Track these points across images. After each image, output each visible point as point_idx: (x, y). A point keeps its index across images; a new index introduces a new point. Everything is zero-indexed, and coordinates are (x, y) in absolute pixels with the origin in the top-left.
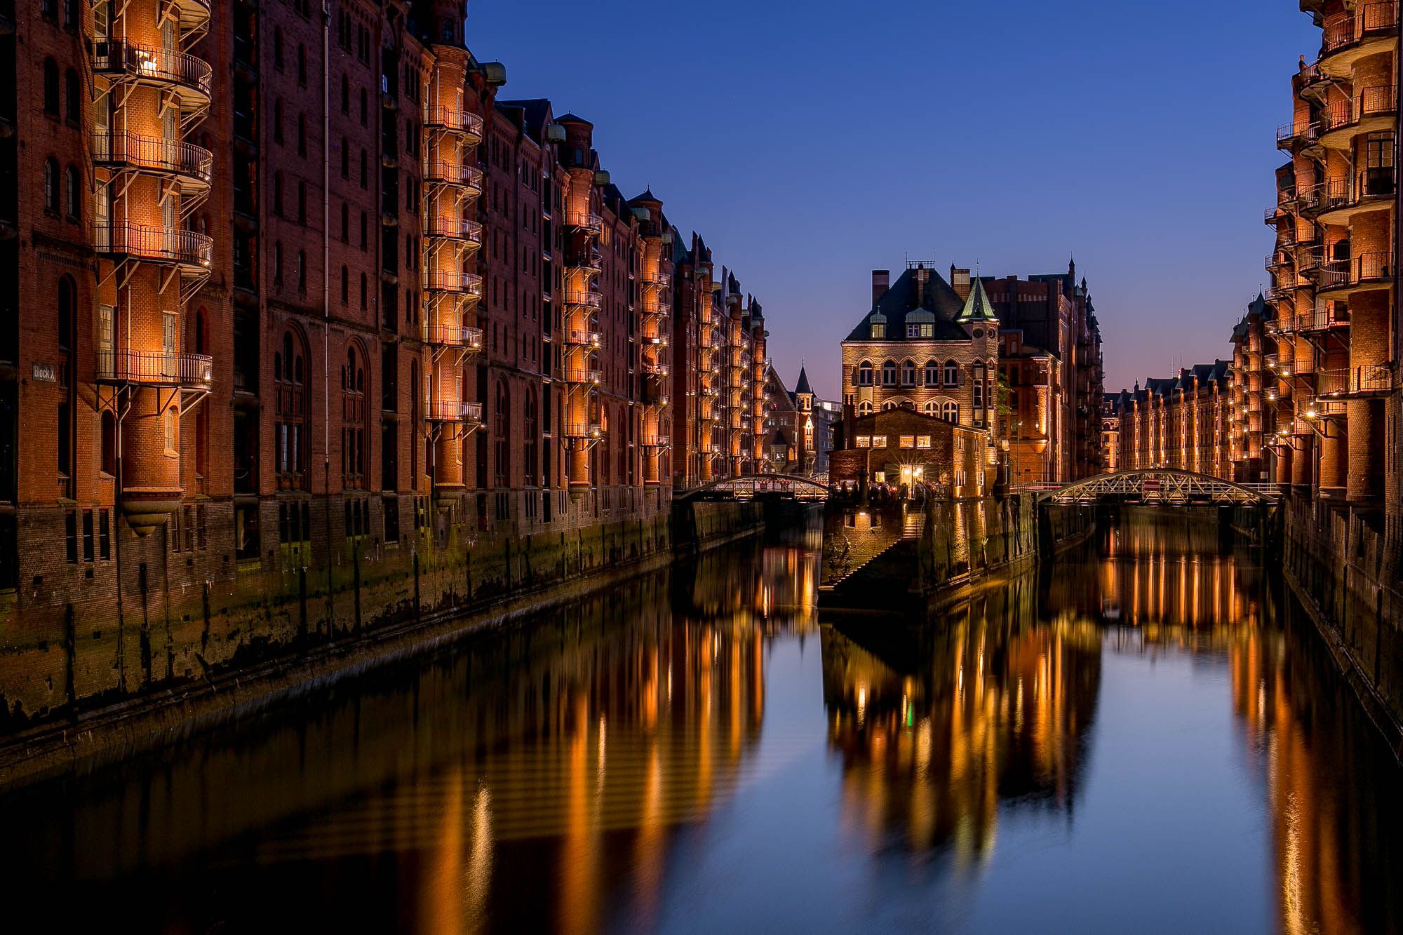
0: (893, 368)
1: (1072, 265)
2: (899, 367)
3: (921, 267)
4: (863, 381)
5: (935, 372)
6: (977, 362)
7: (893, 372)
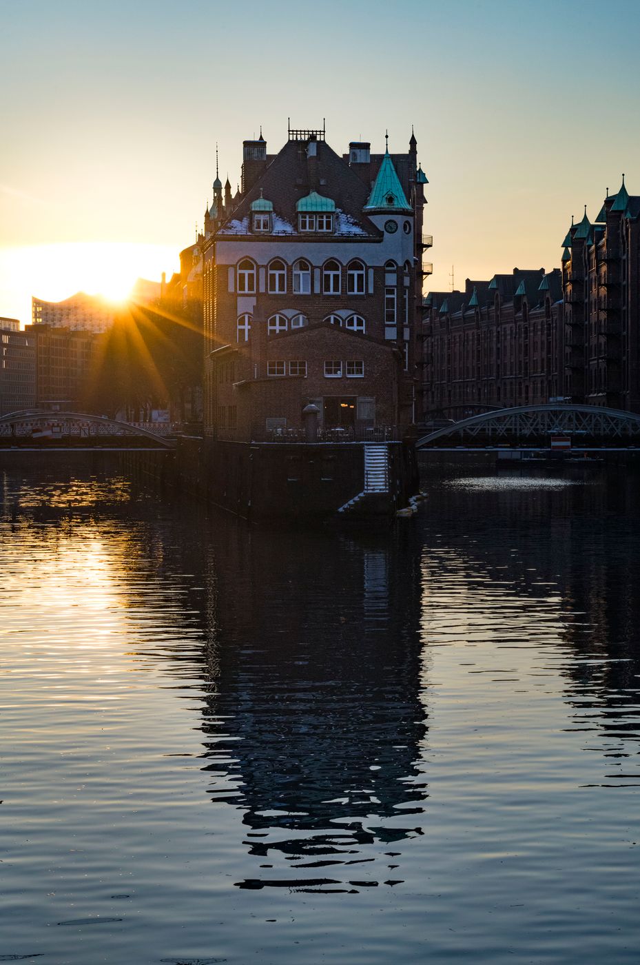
0: (282, 272)
1: (413, 142)
2: (290, 271)
3: (313, 138)
4: (242, 288)
5: (336, 277)
6: (390, 263)
7: (281, 276)
